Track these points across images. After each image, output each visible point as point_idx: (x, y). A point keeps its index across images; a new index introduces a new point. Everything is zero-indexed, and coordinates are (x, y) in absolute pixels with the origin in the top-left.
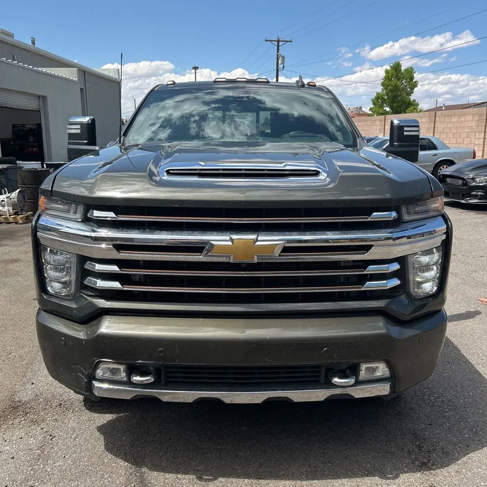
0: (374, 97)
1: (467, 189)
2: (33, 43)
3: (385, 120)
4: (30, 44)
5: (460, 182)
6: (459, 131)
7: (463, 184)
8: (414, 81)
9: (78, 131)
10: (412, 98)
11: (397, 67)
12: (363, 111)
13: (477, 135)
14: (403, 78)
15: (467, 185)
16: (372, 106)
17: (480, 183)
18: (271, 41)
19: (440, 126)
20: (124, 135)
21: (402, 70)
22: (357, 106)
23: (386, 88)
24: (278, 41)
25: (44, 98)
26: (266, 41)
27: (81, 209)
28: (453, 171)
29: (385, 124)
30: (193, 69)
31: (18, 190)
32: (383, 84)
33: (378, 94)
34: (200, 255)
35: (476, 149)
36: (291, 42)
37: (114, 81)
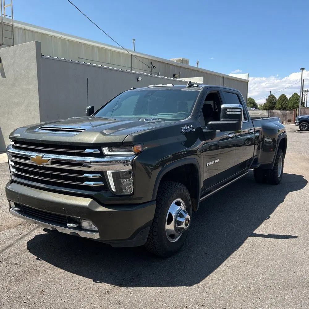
30: (300, 70)
34: (29, 161)
37: (244, 82)
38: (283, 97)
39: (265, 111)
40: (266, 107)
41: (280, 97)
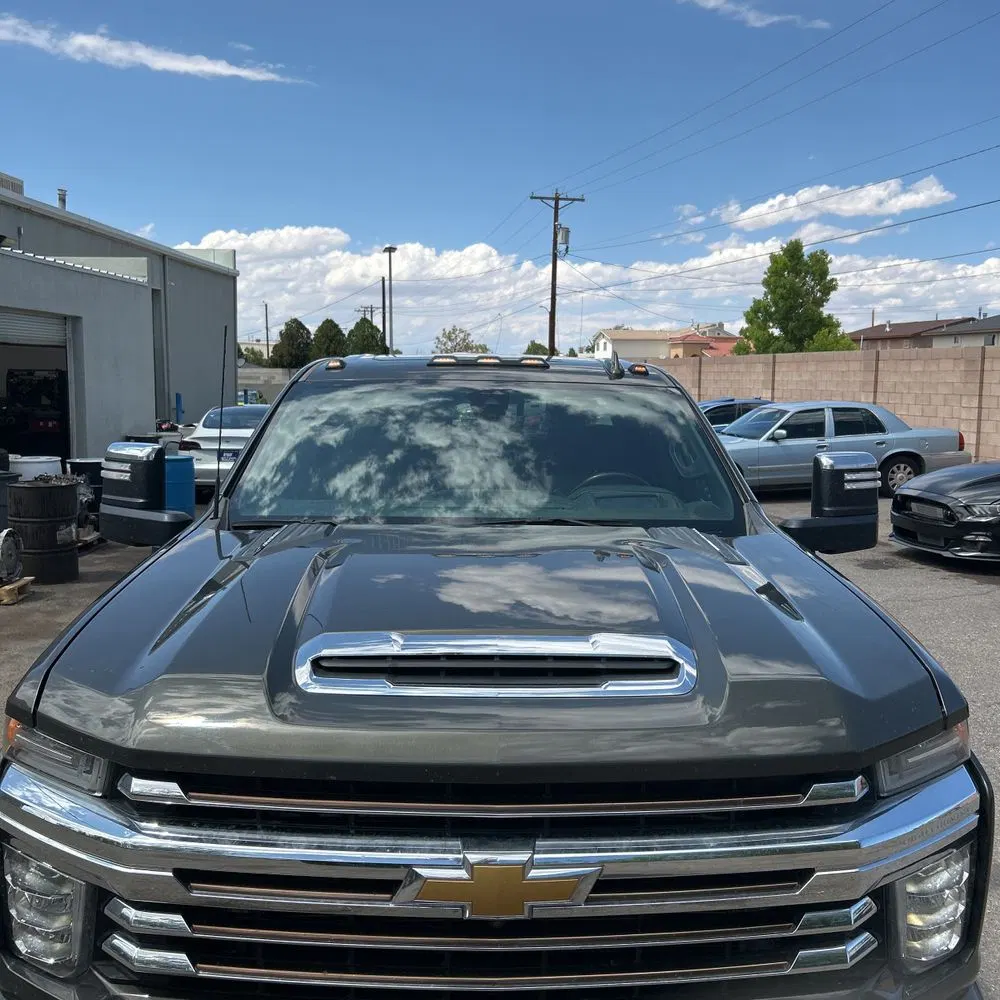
0: (748, 309)
1: (955, 530)
2: (63, 200)
3: (774, 363)
4: (57, 204)
5: (939, 513)
6: (926, 391)
7: (946, 515)
8: (829, 278)
9: (126, 477)
10: (825, 311)
11: (794, 250)
12: (725, 332)
13: (963, 401)
14: (807, 273)
15: (954, 520)
16: (746, 326)
17: (982, 516)
18: (541, 198)
19: (887, 380)
20: (225, 495)
21: (805, 257)
22: (713, 323)
23: (773, 292)
24: (557, 200)
25: (77, 319)
26: (532, 198)
27: (100, 766)
28: (923, 488)
29: (774, 372)
30: (384, 251)
31: (5, 531)
32: (766, 283)
33: (757, 302)
34: (390, 900)
35: (963, 428)
36: (583, 200)
37: (225, 275)
38: (329, 327)
39: (280, 371)
40: (281, 356)
41: (320, 329)
